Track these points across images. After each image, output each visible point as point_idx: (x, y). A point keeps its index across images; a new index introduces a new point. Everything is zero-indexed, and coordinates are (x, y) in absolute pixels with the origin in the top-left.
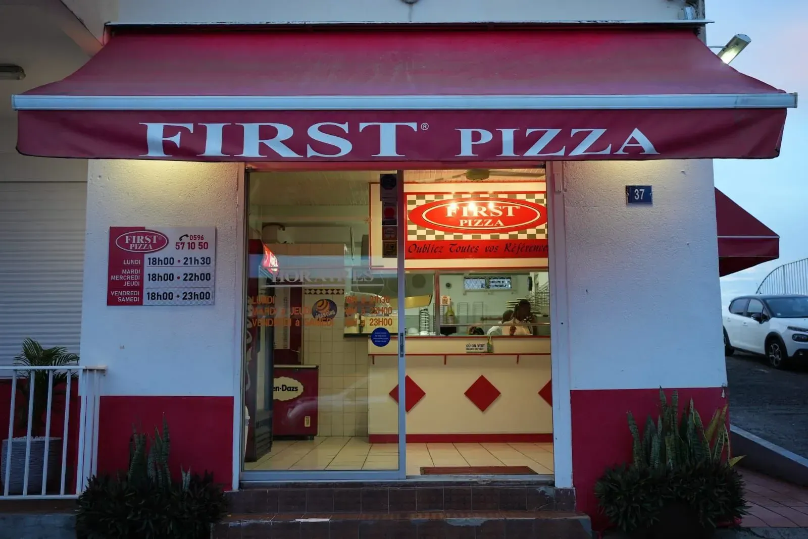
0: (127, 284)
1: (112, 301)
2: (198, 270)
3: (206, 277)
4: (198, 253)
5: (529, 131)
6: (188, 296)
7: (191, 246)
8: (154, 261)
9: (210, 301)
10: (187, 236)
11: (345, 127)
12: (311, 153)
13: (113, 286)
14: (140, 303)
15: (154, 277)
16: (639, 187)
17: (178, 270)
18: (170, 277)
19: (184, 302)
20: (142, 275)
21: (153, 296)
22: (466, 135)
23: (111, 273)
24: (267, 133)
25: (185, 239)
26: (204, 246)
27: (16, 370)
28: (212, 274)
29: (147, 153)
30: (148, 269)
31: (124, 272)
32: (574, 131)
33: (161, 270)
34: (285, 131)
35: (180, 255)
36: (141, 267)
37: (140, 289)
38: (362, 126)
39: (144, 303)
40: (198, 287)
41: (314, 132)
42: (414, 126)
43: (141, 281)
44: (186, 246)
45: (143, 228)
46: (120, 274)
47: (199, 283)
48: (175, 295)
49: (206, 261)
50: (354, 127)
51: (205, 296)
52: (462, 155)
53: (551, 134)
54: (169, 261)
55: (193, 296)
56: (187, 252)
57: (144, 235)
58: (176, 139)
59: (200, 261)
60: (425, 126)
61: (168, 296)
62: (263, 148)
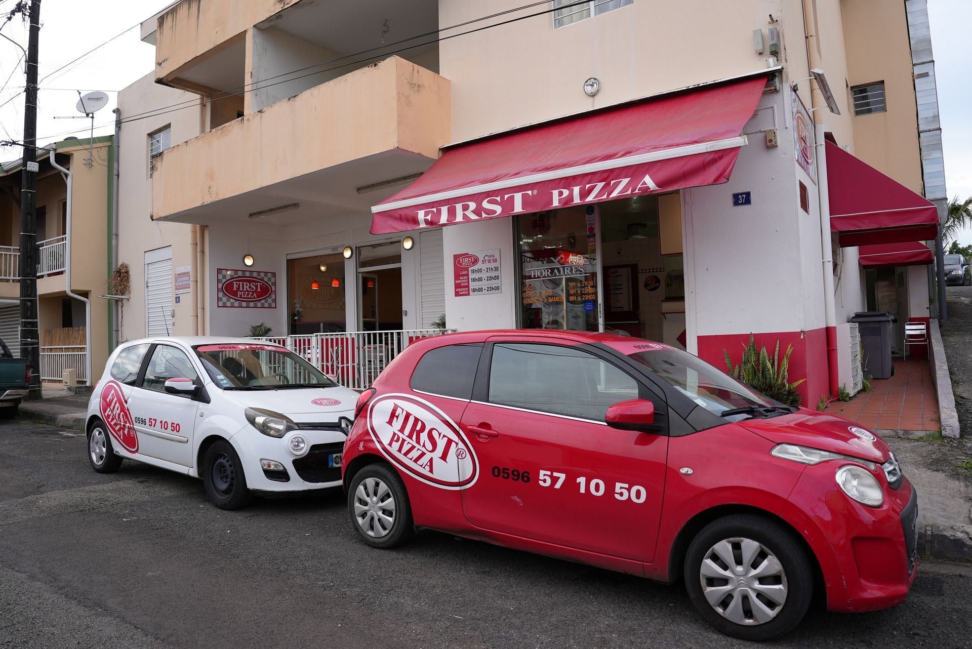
0: (463, 285)
1: (457, 294)
2: (493, 274)
3: (497, 278)
4: (492, 265)
5: (588, 186)
6: (489, 289)
7: (489, 261)
8: (473, 271)
9: (499, 291)
10: (487, 256)
11: (498, 199)
12: (484, 215)
13: (457, 286)
14: (468, 294)
15: (474, 280)
16: (742, 194)
17: (484, 275)
18: (480, 279)
19: (487, 292)
20: (468, 279)
21: (474, 290)
22: (555, 193)
23: (455, 279)
24: (466, 208)
25: (487, 258)
26: (495, 261)
27: (434, 331)
28: (500, 276)
29: (420, 225)
30: (471, 276)
31: (461, 278)
32: (612, 182)
33: (476, 276)
34: (473, 205)
35: (484, 267)
36: (468, 275)
37: (468, 287)
38: (506, 197)
39: (471, 294)
40: (494, 283)
41: (485, 204)
42: (530, 192)
43: (468, 282)
44: (487, 261)
45: (467, 254)
46: (459, 279)
47: (493, 281)
48: (483, 289)
49: (496, 269)
50: (502, 198)
51: (497, 288)
52: (553, 206)
53: (600, 185)
54: (480, 271)
55: (492, 289)
56: (488, 265)
57: (468, 257)
58: (429, 218)
59: (494, 269)
60: (535, 192)
61: (480, 290)
62: (465, 216)
